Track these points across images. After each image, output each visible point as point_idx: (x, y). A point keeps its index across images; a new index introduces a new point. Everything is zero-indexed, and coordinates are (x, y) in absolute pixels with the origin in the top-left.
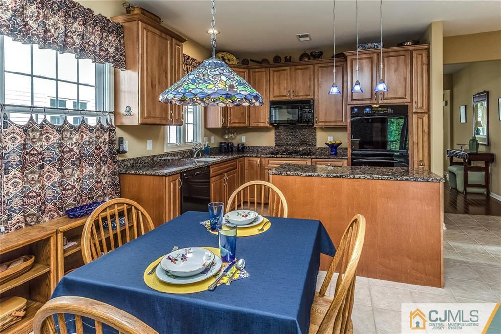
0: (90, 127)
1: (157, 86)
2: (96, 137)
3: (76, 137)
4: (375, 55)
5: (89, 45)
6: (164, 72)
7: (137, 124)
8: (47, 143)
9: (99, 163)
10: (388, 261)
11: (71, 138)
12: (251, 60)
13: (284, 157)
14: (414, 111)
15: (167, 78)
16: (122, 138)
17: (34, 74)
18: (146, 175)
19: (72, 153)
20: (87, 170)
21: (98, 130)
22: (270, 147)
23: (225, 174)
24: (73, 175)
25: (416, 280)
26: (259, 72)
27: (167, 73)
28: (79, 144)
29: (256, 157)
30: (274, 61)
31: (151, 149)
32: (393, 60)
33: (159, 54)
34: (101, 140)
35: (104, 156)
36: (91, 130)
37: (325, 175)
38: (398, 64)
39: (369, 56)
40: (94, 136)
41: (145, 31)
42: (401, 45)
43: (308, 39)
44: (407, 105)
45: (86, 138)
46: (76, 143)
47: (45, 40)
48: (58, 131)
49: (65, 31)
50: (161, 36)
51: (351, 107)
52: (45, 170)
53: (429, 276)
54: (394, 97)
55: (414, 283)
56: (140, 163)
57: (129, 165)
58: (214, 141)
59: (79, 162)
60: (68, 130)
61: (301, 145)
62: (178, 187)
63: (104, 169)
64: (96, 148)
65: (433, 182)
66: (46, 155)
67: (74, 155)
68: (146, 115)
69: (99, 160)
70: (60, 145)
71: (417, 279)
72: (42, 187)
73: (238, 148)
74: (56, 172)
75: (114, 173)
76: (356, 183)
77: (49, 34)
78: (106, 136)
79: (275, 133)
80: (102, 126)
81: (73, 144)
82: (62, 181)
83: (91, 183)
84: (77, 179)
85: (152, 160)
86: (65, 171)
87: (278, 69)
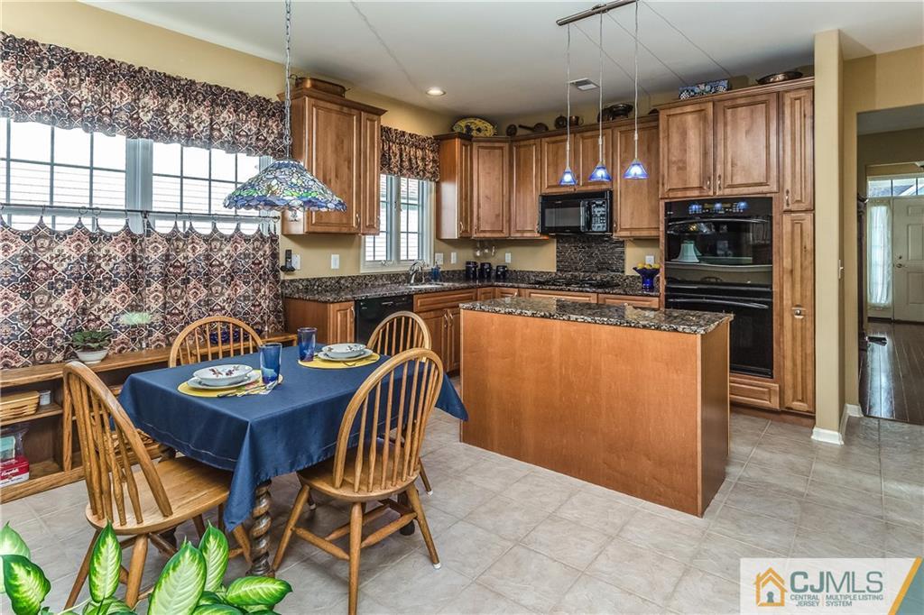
0: (246, 236)
1: (333, 181)
2: (254, 249)
3: (228, 248)
4: (711, 105)
5: (240, 136)
6: (345, 161)
7: (301, 232)
8: (191, 254)
9: (257, 281)
10: (616, 459)
11: (221, 250)
12: (520, 126)
13: (553, 290)
14: (785, 208)
15: (350, 168)
16: (290, 251)
17: (184, 175)
18: (309, 300)
19: (222, 268)
20: (242, 289)
21: (257, 240)
22: (548, 273)
23: (449, 310)
24: (222, 294)
25: (658, 497)
26: (525, 146)
27: (350, 162)
28: (232, 257)
29: (511, 287)
30: (556, 126)
31: (337, 267)
32: (743, 112)
33: (338, 136)
34: (261, 253)
35: (265, 273)
36: (247, 239)
37: (529, 313)
38: (753, 120)
39: (698, 109)
40: (251, 247)
41: (314, 109)
42: (763, 81)
43: (592, 86)
44: (771, 198)
45: (241, 249)
46: (227, 255)
47: (188, 136)
48: (205, 241)
49: (211, 124)
50: (340, 112)
51: (666, 203)
52: (191, 285)
53: (679, 493)
54: (744, 182)
55: (654, 501)
56: (318, 286)
57: (301, 287)
58: (456, 260)
59: (231, 277)
60: (217, 240)
61: (599, 270)
62: (350, 320)
63: (264, 290)
64: (253, 263)
65: (685, 332)
66: (192, 268)
67: (224, 269)
68: (314, 222)
69: (257, 277)
70: (208, 257)
71: (660, 496)
72: (187, 304)
73: (497, 271)
74: (202, 288)
75: (277, 296)
76: (572, 327)
77: (192, 130)
78: (267, 247)
79: (557, 248)
80: (261, 235)
81: (223, 257)
82: (208, 300)
83: (246, 305)
84: (227, 299)
85: (337, 282)
86: (213, 288)
87: (554, 139)
